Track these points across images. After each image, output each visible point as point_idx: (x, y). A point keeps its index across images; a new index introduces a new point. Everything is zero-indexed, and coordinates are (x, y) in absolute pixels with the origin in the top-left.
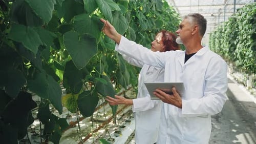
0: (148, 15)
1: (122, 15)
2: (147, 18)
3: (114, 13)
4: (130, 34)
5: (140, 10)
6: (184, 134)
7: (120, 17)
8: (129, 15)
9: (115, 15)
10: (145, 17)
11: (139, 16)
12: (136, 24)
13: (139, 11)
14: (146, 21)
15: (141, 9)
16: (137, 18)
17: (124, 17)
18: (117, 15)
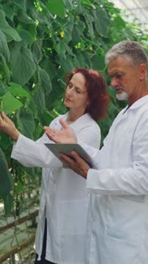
0: (78, 46)
1: (26, 47)
2: (74, 51)
3: (12, 44)
4: (40, 80)
5: (59, 36)
6: (108, 227)
7: (22, 50)
8: (40, 47)
9: (13, 47)
10: (70, 51)
11: (58, 48)
12: (54, 63)
13: (58, 39)
14: (73, 57)
15: (62, 34)
16: (55, 52)
17: (30, 51)
18: (18, 48)
